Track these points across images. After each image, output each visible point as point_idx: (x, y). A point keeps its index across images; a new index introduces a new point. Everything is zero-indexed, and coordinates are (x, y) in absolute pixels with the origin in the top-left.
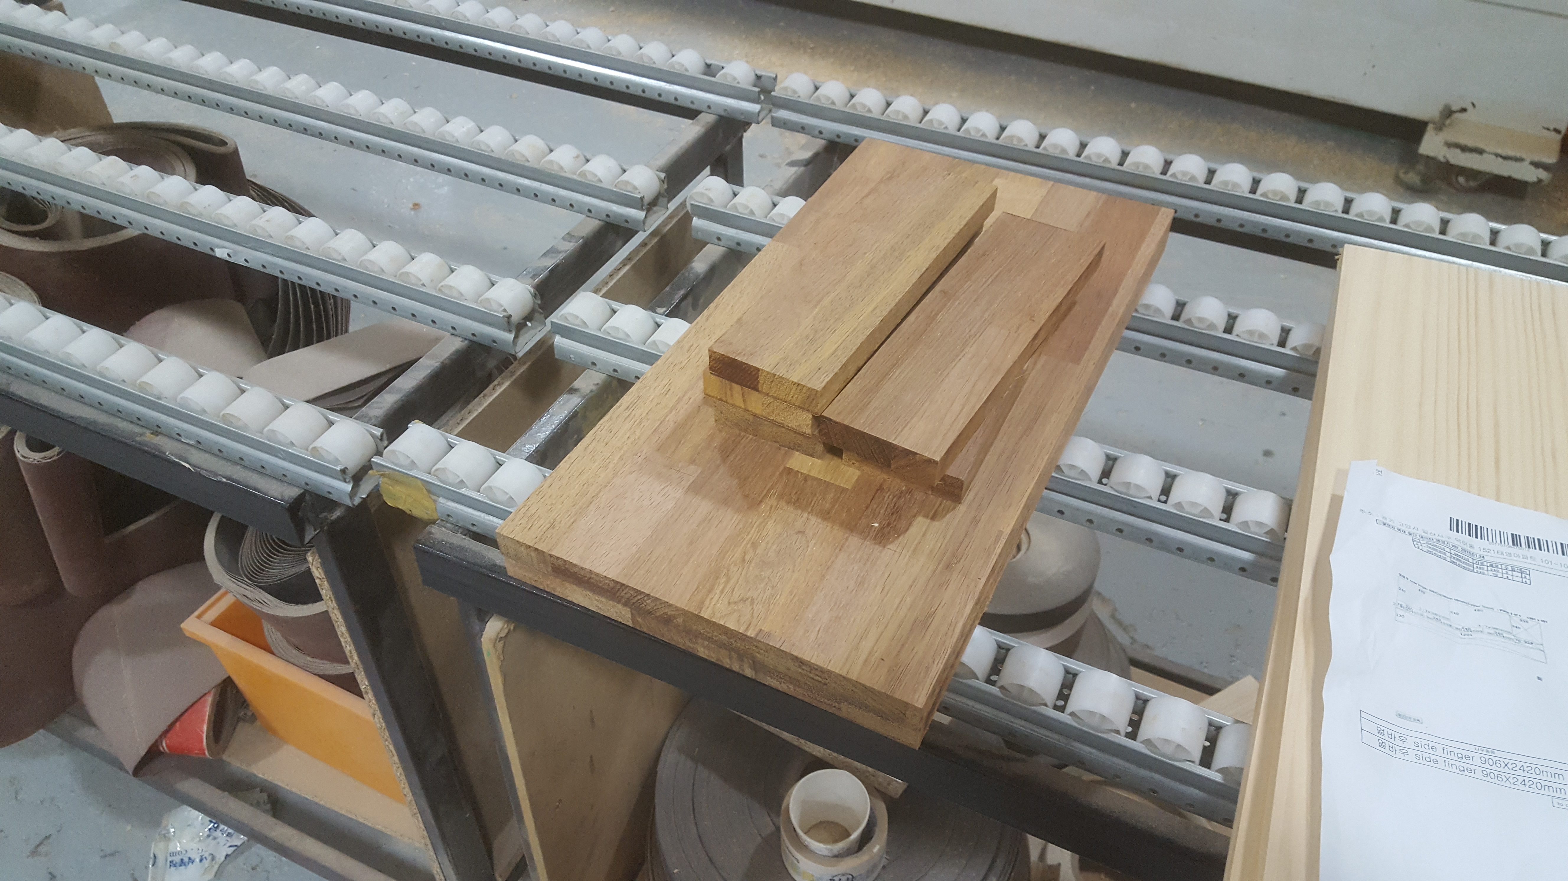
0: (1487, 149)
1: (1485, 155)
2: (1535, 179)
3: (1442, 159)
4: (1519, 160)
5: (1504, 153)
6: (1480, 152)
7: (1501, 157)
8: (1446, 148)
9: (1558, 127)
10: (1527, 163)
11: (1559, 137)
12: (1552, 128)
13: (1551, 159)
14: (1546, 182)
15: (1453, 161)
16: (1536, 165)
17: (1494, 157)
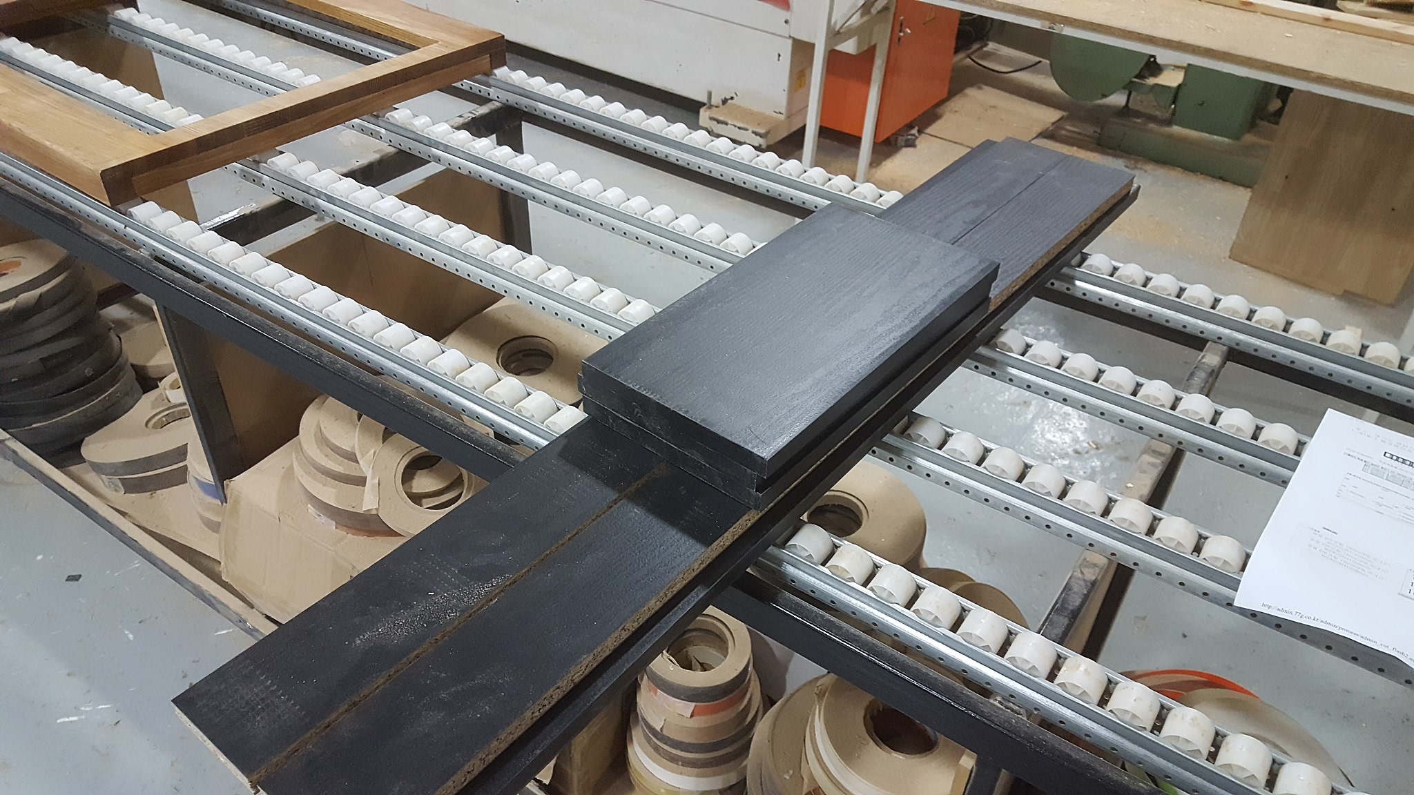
0: (730, 122)
1: (729, 126)
3: (709, 128)
4: (746, 129)
6: (726, 123)
7: (737, 127)
8: (709, 120)
9: (781, 111)
10: (750, 131)
17: (733, 127)
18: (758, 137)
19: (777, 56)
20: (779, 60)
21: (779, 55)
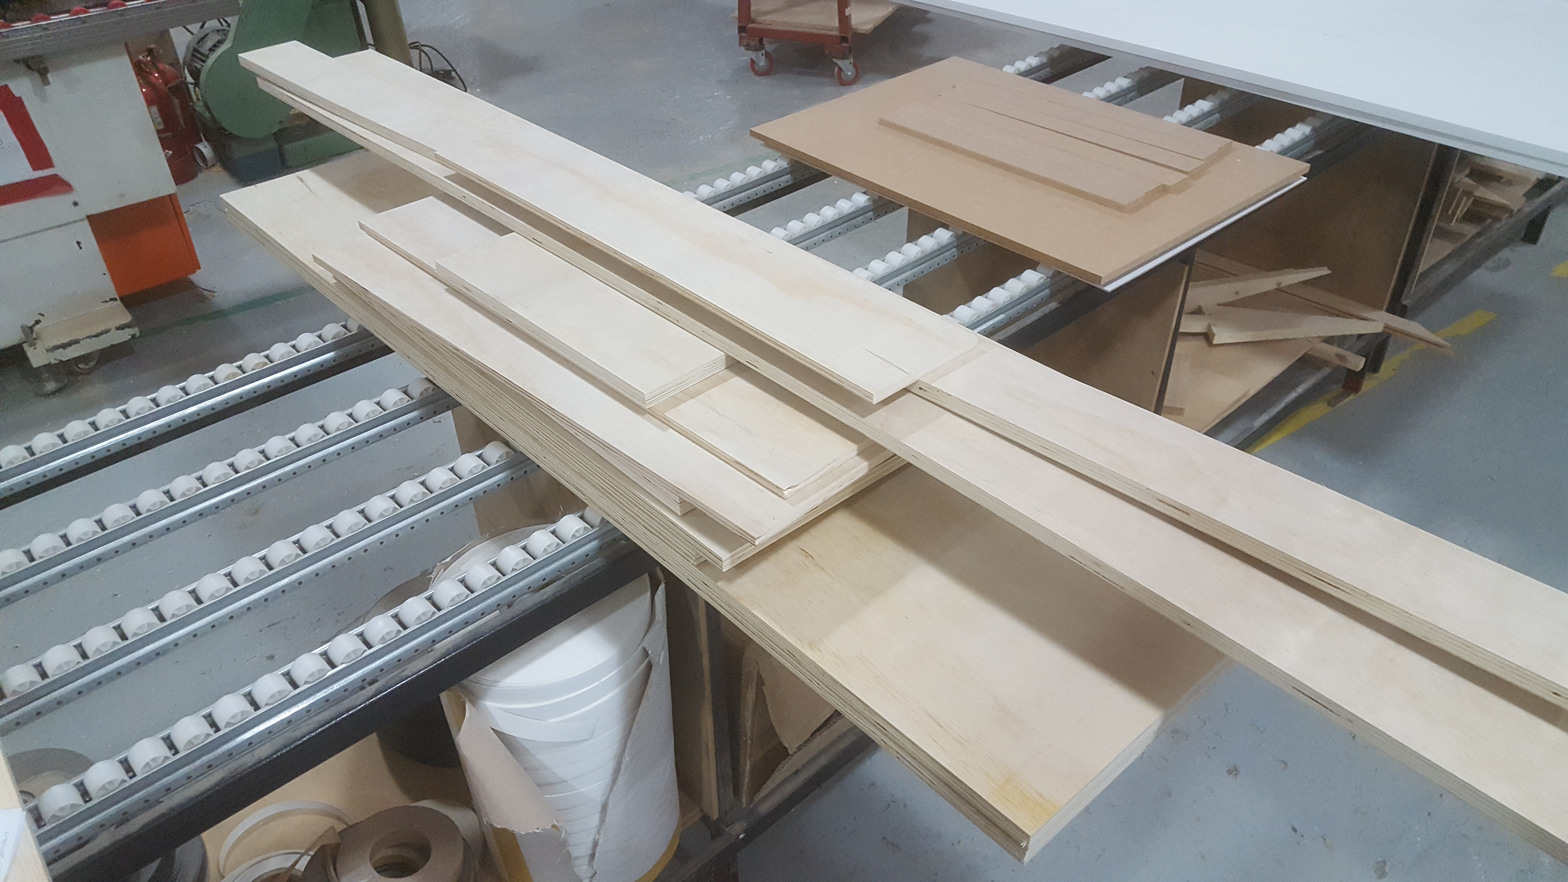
0: (79, 338)
1: (81, 342)
2: (130, 337)
3: (57, 362)
4: (107, 331)
5: (94, 334)
6: (77, 342)
7: (93, 336)
8: (50, 354)
9: (112, 297)
10: (114, 330)
11: (119, 302)
12: (108, 299)
13: (127, 318)
14: (138, 334)
15: (64, 359)
16: (121, 328)
18: (127, 329)
19: (76, 245)
20: (81, 248)
21: (78, 243)
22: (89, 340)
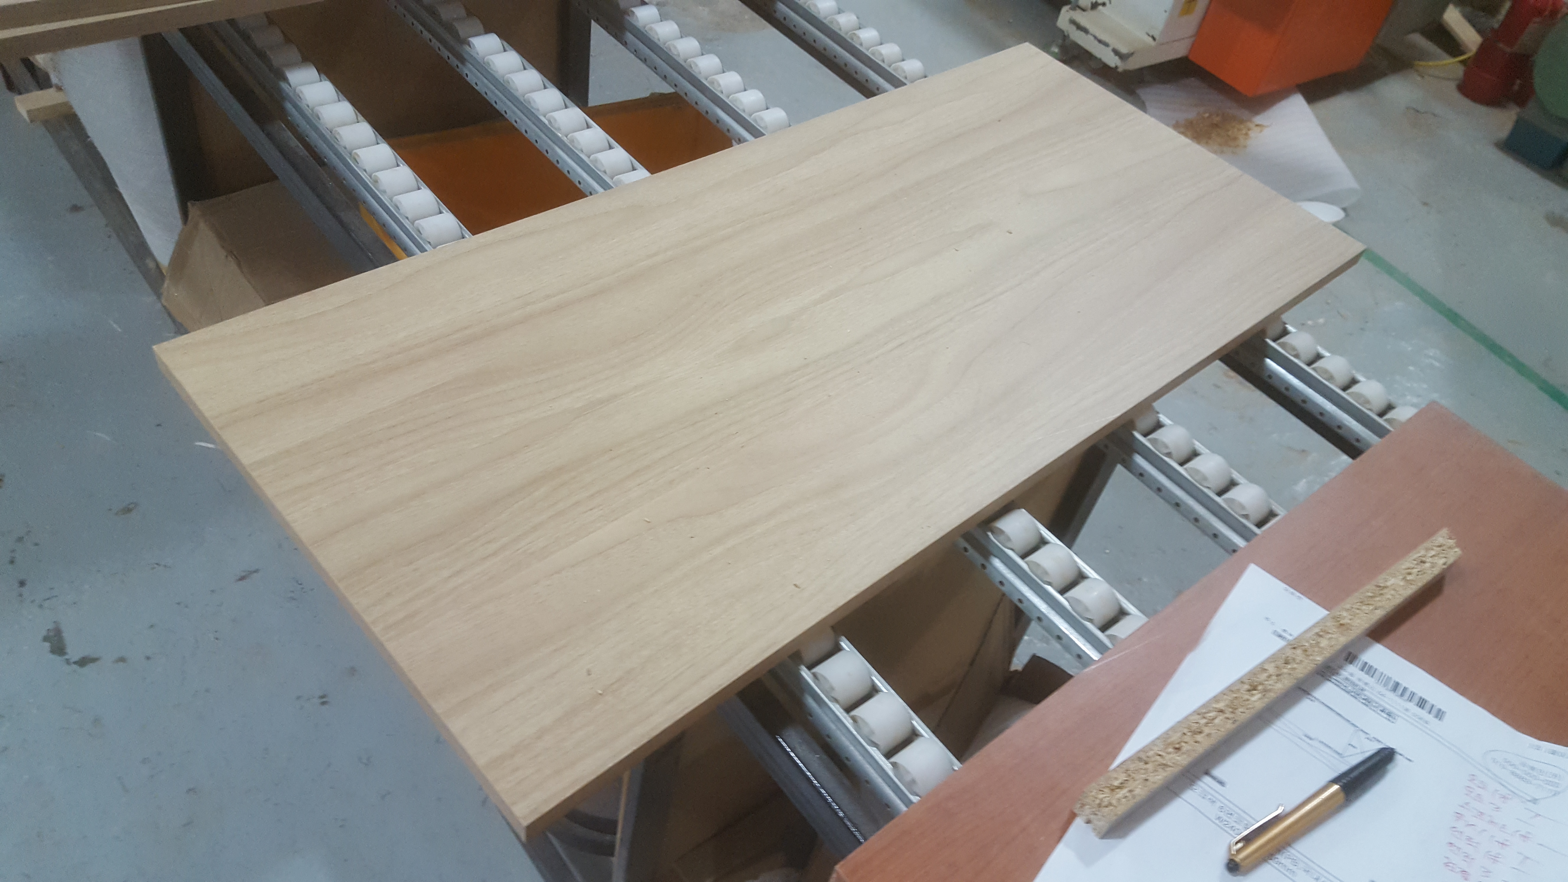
18: (1117, 58)
22: (1092, 38)
